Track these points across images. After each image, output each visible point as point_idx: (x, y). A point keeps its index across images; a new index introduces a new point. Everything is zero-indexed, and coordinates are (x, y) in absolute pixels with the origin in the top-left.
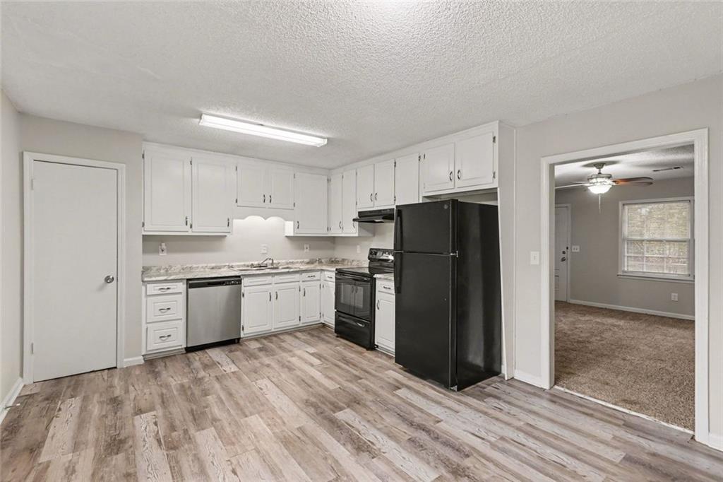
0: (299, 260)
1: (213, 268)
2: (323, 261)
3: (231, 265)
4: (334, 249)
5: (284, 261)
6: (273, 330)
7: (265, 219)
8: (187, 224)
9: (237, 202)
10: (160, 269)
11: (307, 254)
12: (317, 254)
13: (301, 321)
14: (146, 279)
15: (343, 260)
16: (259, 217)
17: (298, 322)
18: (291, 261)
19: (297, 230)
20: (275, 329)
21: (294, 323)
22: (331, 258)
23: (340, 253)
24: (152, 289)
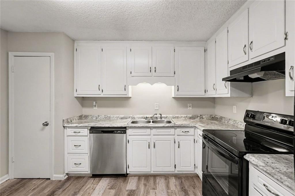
0: (183, 116)
1: (122, 118)
2: (204, 117)
3: (133, 117)
4: (214, 107)
5: (171, 116)
6: (152, 172)
7: (152, 85)
8: (99, 90)
9: (131, 73)
10: (93, 117)
11: (191, 111)
12: (198, 111)
13: (177, 169)
14: (65, 125)
15: (221, 118)
16: (149, 84)
17: (173, 169)
18: (177, 116)
19: (177, 93)
20: (154, 171)
21: (169, 169)
22: (211, 115)
23: (219, 112)
24: (69, 132)
